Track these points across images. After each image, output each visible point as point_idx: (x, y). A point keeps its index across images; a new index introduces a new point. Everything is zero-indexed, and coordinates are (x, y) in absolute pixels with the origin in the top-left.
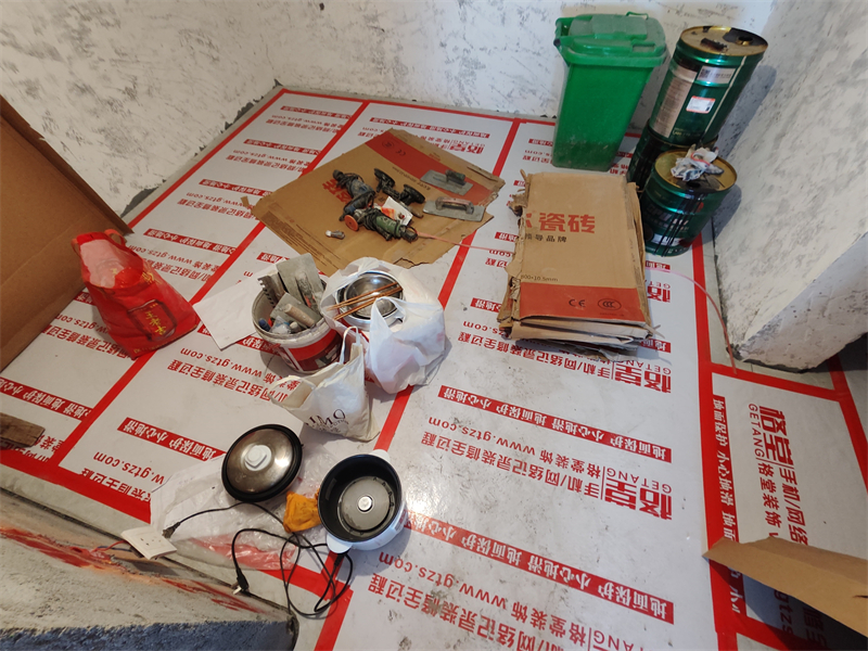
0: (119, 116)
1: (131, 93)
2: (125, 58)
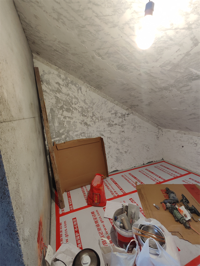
0: (121, 155)
1: (126, 152)
2: (129, 146)
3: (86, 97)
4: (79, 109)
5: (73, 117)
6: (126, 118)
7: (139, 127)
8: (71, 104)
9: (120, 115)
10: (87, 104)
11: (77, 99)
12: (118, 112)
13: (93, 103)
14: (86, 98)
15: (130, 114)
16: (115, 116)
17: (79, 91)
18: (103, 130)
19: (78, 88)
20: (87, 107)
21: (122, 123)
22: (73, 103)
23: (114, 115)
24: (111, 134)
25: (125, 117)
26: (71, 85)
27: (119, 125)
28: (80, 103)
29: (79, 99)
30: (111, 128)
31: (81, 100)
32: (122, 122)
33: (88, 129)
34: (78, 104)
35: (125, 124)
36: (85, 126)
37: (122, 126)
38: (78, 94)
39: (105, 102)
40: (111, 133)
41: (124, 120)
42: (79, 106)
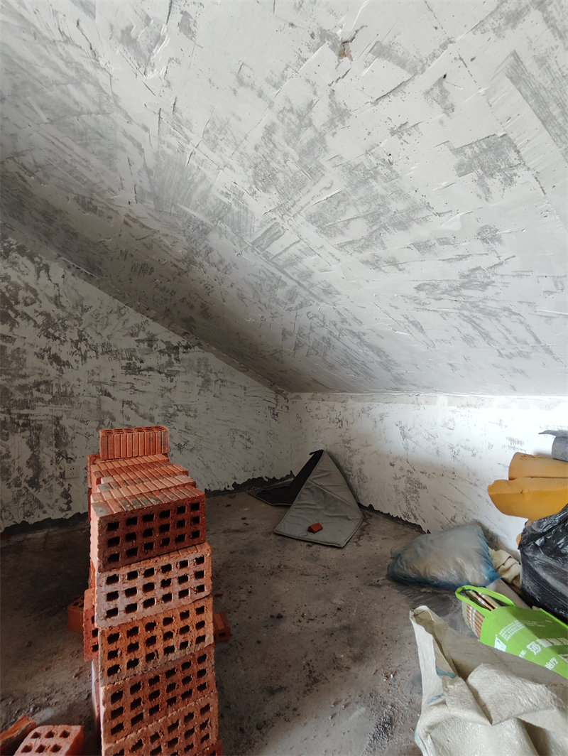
3: (61, 290)
4: (35, 319)
5: (14, 337)
6: (181, 356)
7: (219, 382)
8: (13, 302)
9: (163, 346)
10: (65, 307)
11: (34, 291)
12: (156, 337)
13: (82, 307)
14: (62, 293)
15: (194, 347)
16: (148, 347)
17: (42, 273)
18: (109, 382)
19: (39, 264)
20: (63, 315)
21: (169, 369)
22: (20, 299)
23: (146, 344)
24: (134, 393)
25: (178, 353)
26: (18, 255)
27: (160, 373)
28: (41, 302)
29: (38, 291)
30: (134, 376)
31: (47, 296)
32: (170, 364)
33: (63, 373)
34: (36, 306)
35: (178, 372)
36: (51, 364)
37: (167, 376)
38: (38, 279)
39: (120, 309)
40: (136, 390)
41: (173, 360)
42: (37, 311)
